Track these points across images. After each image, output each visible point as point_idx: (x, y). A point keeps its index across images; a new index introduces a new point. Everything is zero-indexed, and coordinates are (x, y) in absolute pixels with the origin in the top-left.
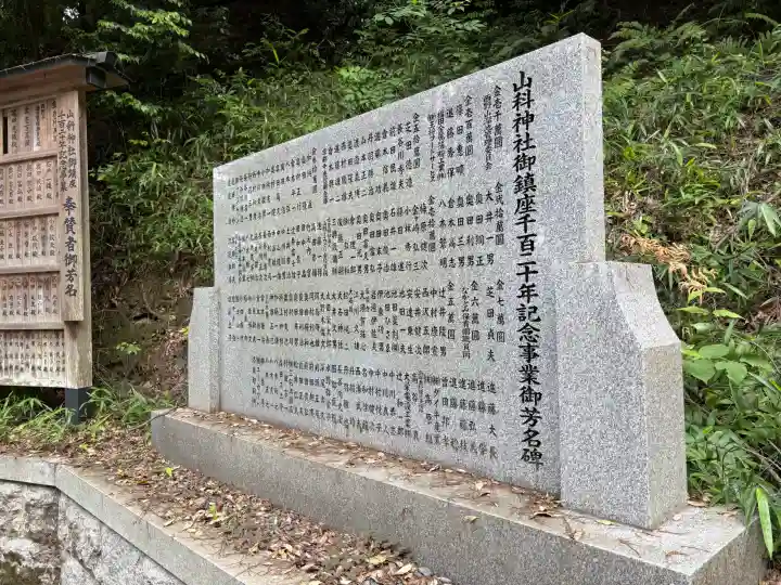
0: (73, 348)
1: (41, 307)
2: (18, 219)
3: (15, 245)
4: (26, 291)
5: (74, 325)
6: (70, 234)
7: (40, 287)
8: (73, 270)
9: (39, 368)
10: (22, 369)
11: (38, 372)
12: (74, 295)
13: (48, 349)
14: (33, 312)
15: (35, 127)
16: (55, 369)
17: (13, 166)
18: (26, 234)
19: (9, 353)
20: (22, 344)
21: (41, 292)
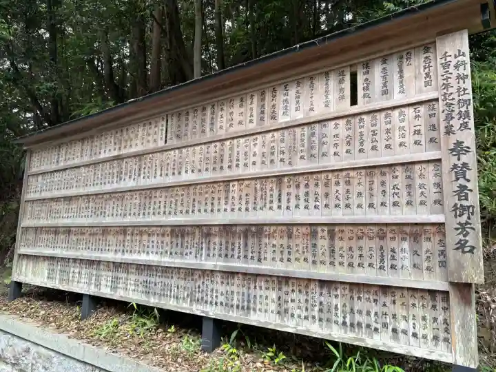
0: (464, 317)
1: (407, 263)
2: (371, 168)
3: (366, 194)
4: (382, 243)
5: (464, 288)
6: (462, 181)
7: (404, 239)
8: (467, 223)
9: (405, 332)
10: (376, 330)
11: (401, 336)
12: (471, 251)
13: (419, 311)
14: (393, 267)
15: (396, 77)
16: (430, 337)
17: (364, 117)
18: (383, 183)
19: (356, 308)
20: (375, 301)
21: (406, 245)
